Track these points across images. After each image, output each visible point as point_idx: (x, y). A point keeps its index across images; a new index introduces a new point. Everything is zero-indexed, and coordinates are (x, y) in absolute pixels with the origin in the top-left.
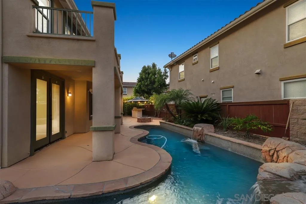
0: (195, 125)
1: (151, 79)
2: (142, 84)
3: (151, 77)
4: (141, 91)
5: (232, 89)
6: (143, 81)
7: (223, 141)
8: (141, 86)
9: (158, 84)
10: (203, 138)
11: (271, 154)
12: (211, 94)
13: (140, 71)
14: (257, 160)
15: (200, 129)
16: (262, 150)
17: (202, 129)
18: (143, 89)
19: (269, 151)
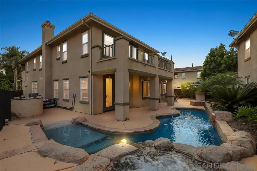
1: (217, 61)
2: (207, 68)
3: (217, 59)
4: (206, 74)
6: (208, 65)
8: (206, 69)
9: (225, 65)
13: (207, 55)
17: (215, 116)
18: (208, 73)
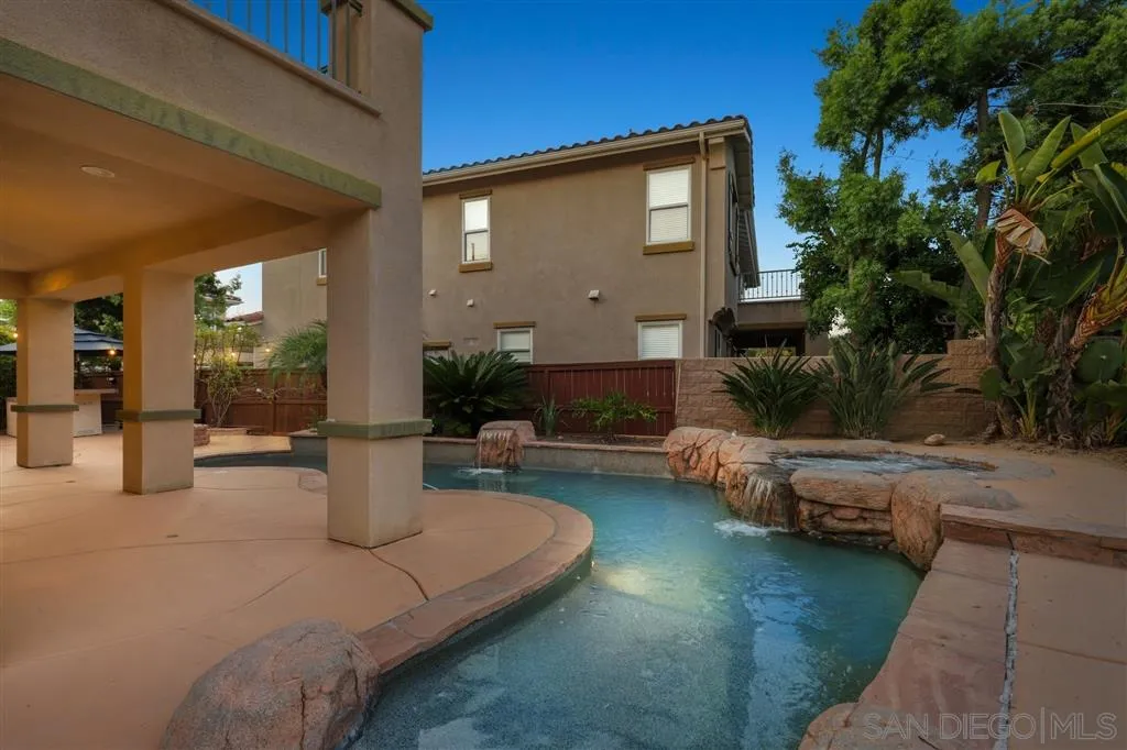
0: (484, 427)
5: (531, 330)
7: (578, 454)
10: (518, 458)
11: (686, 457)
12: (465, 339)
14: (656, 476)
15: (507, 434)
16: (668, 453)
17: (515, 435)
19: (684, 451)
